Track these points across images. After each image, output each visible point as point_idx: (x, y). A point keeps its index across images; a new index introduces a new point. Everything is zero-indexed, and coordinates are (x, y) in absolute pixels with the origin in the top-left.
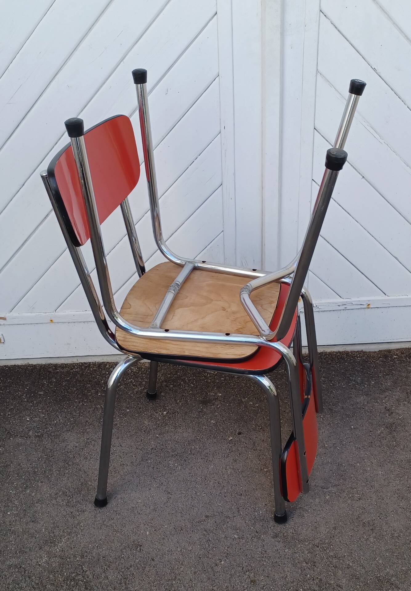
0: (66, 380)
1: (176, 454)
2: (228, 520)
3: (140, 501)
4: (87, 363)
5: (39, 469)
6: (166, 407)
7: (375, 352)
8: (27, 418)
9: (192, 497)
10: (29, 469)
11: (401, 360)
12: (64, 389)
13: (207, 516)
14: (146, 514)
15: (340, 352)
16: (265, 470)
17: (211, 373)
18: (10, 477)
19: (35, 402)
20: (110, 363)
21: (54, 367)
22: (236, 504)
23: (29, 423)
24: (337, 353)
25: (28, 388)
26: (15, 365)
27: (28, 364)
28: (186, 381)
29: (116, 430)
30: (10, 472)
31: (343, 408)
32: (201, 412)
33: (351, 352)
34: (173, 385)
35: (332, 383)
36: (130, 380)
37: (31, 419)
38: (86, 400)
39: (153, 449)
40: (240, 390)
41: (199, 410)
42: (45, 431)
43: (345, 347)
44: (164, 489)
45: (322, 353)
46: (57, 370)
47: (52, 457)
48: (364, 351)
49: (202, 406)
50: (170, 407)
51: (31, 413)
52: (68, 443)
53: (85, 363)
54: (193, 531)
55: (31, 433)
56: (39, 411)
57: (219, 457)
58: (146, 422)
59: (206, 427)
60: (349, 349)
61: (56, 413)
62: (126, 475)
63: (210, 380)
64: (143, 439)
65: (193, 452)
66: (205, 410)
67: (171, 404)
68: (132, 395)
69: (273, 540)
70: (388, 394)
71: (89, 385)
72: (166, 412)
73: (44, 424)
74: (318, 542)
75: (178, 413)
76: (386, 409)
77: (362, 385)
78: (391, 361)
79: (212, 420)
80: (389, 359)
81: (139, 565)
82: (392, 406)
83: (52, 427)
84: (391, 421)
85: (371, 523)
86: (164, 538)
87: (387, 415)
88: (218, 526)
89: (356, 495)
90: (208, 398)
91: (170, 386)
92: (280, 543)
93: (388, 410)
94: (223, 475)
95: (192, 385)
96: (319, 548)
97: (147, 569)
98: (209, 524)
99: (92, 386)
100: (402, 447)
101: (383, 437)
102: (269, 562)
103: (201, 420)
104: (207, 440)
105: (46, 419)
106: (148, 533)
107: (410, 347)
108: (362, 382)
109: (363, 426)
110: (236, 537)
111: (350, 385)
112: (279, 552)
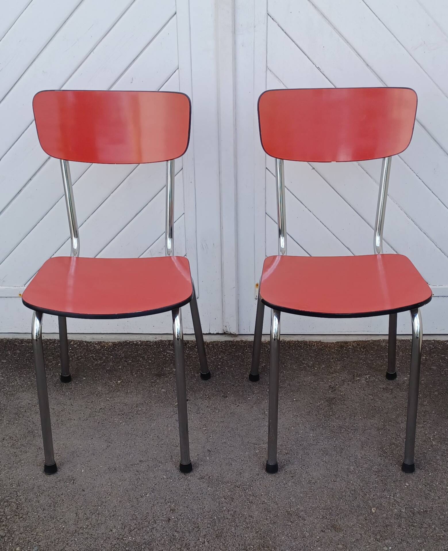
0: (29, 353)
1: (123, 413)
2: (160, 464)
3: (81, 447)
4: (53, 340)
6: (121, 377)
7: (333, 343)
9: (130, 446)
11: (355, 350)
12: (26, 359)
13: (141, 461)
14: (84, 457)
15: (298, 341)
17: (170, 353)
20: (75, 341)
21: (20, 342)
22: (171, 453)
24: (295, 342)
28: (145, 358)
29: (69, 393)
31: (289, 385)
32: (153, 382)
33: (309, 342)
34: (132, 360)
35: (284, 365)
36: (91, 355)
40: (195, 367)
41: (152, 381)
42: (2, 390)
43: (303, 337)
44: (105, 439)
46: (23, 344)
48: (322, 341)
49: (156, 378)
50: (125, 377)
52: (22, 401)
53: (50, 340)
54: (125, 471)
57: (162, 418)
58: (100, 388)
59: (156, 394)
60: (307, 339)
61: (15, 377)
63: (169, 358)
64: (94, 400)
65: (139, 412)
66: (158, 381)
67: (127, 376)
68: (91, 367)
69: (198, 481)
70: (335, 375)
71: (51, 357)
72: (120, 381)
73: (2, 385)
74: (240, 484)
75: (132, 383)
76: (330, 386)
77: (312, 367)
78: (345, 350)
79: (162, 388)
80: (345, 348)
81: (69, 494)
82: (337, 385)
83: (9, 388)
84: (332, 396)
85: (292, 472)
86: (97, 475)
87: (330, 392)
88: (150, 469)
89: (284, 451)
90: (163, 372)
91: (129, 361)
92: (204, 483)
93: (332, 388)
94: (163, 431)
95: (150, 362)
96: (240, 488)
97: (77, 497)
98: (141, 466)
99: (54, 358)
100: (337, 416)
101: (321, 408)
102: (190, 497)
103: (152, 388)
104: (155, 404)
105: (5, 381)
106: (83, 471)
107: (366, 340)
108: (313, 366)
109: (305, 399)
110: (165, 477)
111: (301, 367)
112: (202, 490)
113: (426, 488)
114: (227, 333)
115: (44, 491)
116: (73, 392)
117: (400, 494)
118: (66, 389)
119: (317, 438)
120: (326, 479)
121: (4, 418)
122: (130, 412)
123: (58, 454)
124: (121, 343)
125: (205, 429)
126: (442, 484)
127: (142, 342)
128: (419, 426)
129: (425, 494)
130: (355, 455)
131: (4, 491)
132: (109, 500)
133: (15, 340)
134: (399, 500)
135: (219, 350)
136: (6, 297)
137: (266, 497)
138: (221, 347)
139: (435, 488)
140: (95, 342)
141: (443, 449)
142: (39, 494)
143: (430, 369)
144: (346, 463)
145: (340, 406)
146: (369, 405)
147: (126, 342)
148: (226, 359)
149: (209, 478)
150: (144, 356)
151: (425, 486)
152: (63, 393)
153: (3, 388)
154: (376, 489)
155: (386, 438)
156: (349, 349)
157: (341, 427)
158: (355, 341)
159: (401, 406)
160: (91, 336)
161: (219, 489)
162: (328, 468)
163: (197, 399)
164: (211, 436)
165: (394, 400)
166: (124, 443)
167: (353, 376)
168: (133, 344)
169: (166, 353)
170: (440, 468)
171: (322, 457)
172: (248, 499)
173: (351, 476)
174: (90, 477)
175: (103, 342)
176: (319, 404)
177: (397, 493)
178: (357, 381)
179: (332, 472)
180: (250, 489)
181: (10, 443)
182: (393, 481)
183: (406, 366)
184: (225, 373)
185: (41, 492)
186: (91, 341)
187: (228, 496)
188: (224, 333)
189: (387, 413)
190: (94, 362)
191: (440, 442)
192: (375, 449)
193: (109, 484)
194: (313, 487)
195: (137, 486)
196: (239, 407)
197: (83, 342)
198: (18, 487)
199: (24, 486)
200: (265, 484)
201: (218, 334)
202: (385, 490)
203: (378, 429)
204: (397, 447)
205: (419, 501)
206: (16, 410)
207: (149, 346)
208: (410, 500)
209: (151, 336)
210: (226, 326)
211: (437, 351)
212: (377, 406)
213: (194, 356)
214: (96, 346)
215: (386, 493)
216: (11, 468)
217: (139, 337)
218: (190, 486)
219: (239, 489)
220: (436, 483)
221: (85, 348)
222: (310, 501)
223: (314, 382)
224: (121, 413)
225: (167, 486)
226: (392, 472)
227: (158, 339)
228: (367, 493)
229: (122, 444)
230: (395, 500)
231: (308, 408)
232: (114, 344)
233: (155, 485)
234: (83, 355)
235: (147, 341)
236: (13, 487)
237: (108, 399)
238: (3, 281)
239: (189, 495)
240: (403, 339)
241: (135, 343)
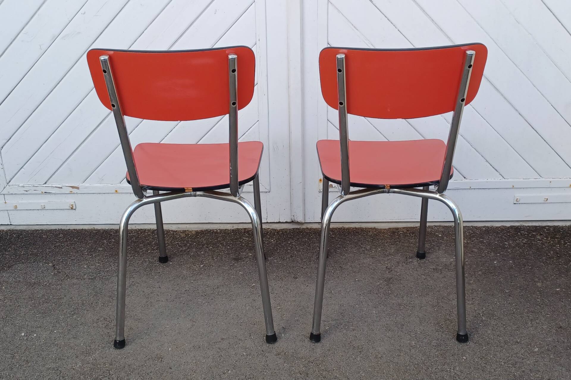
1: (206, 294)
2: (240, 342)
3: (168, 326)
4: (144, 229)
5: (88, 302)
6: (203, 262)
7: (386, 229)
8: (84, 266)
9: (213, 325)
10: (79, 301)
11: (405, 235)
13: (222, 339)
14: (171, 336)
15: (356, 228)
16: (278, 307)
17: (246, 239)
18: (62, 306)
19: (94, 255)
21: (115, 232)
22: (249, 331)
23: (85, 269)
24: (353, 228)
25: (90, 245)
26: (82, 229)
27: (94, 229)
28: (224, 244)
29: (158, 276)
30: (62, 302)
31: (351, 266)
32: (232, 266)
33: (366, 228)
34: (212, 246)
35: (345, 249)
37: (88, 267)
38: (137, 255)
39: (186, 290)
40: (268, 252)
41: (231, 264)
42: (98, 275)
43: (360, 224)
44: (190, 318)
45: (341, 228)
47: (100, 293)
48: (376, 228)
49: (234, 262)
50: (207, 262)
51: (89, 262)
53: (141, 229)
54: (208, 349)
55: (85, 276)
56: (96, 261)
57: (241, 298)
58: (185, 272)
59: (235, 276)
60: (364, 226)
61: (110, 263)
62: (160, 308)
63: (245, 244)
64: (179, 283)
65: (220, 293)
66: (236, 265)
67: (208, 260)
68: (177, 253)
69: (275, 357)
70: (390, 257)
71: (142, 245)
72: (203, 265)
73: (99, 271)
74: (313, 359)
75: (213, 266)
76: (387, 268)
77: (370, 251)
78: (397, 235)
79: (240, 271)
80: (396, 234)
81: (158, 372)
82: (392, 266)
83: (104, 273)
84: (390, 276)
85: (360, 347)
86: (183, 353)
87: (387, 272)
88: (231, 346)
89: (351, 327)
90: (240, 257)
91: (210, 247)
92: (281, 359)
93: (389, 269)
94: (242, 310)
95: (229, 247)
96: (314, 363)
97: (164, 375)
98: (223, 344)
99: (144, 245)
100: (395, 295)
101: (381, 287)
102: (269, 372)
103: (231, 271)
104: (234, 285)
105: (101, 267)
106: (170, 349)
107: (414, 226)
108: (371, 249)
109: (366, 279)
110: (245, 354)
111: (360, 251)
112: (279, 366)
113: (482, 361)
114: (294, 221)
115: (134, 369)
116: (161, 276)
117: (460, 368)
118: (155, 273)
119: (379, 315)
120: (391, 353)
121: (99, 300)
122: (212, 293)
123: (147, 334)
124: (203, 231)
125: (279, 307)
126: (496, 357)
127: (221, 230)
128: (468, 302)
129: (481, 367)
130: (414, 330)
131: (98, 370)
132: (194, 377)
133: (111, 230)
134: (459, 373)
135: (288, 236)
136: (104, 193)
137: (337, 372)
138: (290, 233)
139: (490, 361)
140: (181, 231)
141: (492, 324)
142: (130, 372)
143: (472, 251)
144: (407, 338)
145: (397, 285)
146: (423, 284)
147: (207, 230)
148: (294, 244)
149: (285, 354)
150: (223, 243)
151: (481, 359)
152: (152, 277)
153: (99, 273)
154: (437, 363)
155: (440, 314)
156: (400, 234)
157: (400, 305)
158: (405, 228)
159: (451, 285)
160: (177, 225)
161: (294, 364)
162: (392, 342)
163: (271, 280)
164: (284, 315)
165: (444, 279)
166: (207, 322)
167: (406, 258)
168: (214, 232)
169: (242, 240)
170: (492, 341)
171: (386, 332)
172: (321, 374)
173: (413, 351)
174: (177, 355)
175: (188, 230)
176: (379, 283)
177: (456, 366)
178: (410, 262)
179: (396, 347)
180: (323, 364)
181: (104, 324)
182: (451, 355)
183: (451, 249)
184: (294, 257)
185: (132, 371)
186: (177, 230)
187: (303, 371)
188: (292, 221)
189: (439, 292)
190: (180, 248)
191: (488, 317)
192: (432, 325)
193: (194, 362)
194: (380, 361)
195: (220, 363)
196: (308, 287)
197: (170, 231)
198: (111, 366)
199: (116, 365)
200: (336, 359)
201: (286, 222)
202: (445, 363)
203: (433, 306)
204: (452, 323)
205: (477, 374)
206: (110, 293)
207: (227, 234)
208: (469, 373)
209: (229, 225)
210: (294, 216)
211: (476, 235)
212: (429, 285)
213: (266, 242)
214: (181, 234)
215: (446, 366)
216: (105, 348)
217: (219, 226)
218: (268, 362)
219: (312, 364)
220: (491, 356)
221: (171, 236)
222: (379, 375)
223: (372, 263)
224: (204, 294)
225: (246, 363)
226: (450, 346)
227: (234, 228)
228: (429, 366)
229: (205, 323)
230: (455, 373)
231: (369, 288)
232: (197, 233)
233: (236, 361)
234: (170, 242)
235: (226, 230)
236: (106, 366)
237: (192, 281)
238: (102, 180)
239: (267, 371)
240: (446, 225)
241: (215, 231)
